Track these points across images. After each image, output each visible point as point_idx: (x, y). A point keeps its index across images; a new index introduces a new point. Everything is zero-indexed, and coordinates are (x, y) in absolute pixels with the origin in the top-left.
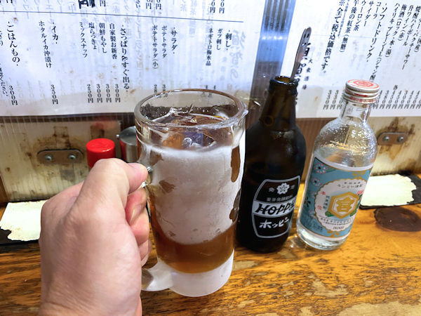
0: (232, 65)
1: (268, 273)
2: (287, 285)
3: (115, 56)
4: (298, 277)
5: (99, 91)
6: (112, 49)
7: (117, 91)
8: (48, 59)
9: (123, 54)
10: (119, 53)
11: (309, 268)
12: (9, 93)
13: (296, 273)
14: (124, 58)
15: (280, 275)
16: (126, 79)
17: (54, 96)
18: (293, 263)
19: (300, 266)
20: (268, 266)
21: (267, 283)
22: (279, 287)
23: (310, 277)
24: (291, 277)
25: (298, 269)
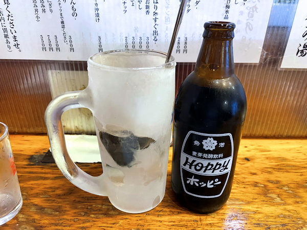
0: (248, 18)
1: (255, 212)
2: (274, 226)
3: (148, 12)
4: (286, 221)
5: (134, 43)
6: (146, 6)
7: (148, 43)
8: (98, 15)
9: (154, 10)
10: (152, 10)
11: (298, 214)
12: (68, 42)
13: (285, 217)
14: (155, 14)
15: (268, 216)
16: (155, 33)
17: (100, 46)
18: (282, 207)
19: (289, 211)
20: (256, 206)
21: (254, 222)
22: (266, 227)
23: (300, 222)
24: (279, 220)
25: (287, 213)
